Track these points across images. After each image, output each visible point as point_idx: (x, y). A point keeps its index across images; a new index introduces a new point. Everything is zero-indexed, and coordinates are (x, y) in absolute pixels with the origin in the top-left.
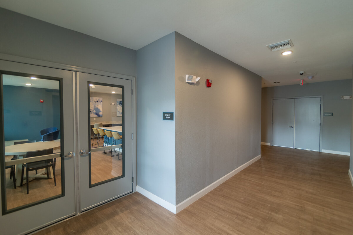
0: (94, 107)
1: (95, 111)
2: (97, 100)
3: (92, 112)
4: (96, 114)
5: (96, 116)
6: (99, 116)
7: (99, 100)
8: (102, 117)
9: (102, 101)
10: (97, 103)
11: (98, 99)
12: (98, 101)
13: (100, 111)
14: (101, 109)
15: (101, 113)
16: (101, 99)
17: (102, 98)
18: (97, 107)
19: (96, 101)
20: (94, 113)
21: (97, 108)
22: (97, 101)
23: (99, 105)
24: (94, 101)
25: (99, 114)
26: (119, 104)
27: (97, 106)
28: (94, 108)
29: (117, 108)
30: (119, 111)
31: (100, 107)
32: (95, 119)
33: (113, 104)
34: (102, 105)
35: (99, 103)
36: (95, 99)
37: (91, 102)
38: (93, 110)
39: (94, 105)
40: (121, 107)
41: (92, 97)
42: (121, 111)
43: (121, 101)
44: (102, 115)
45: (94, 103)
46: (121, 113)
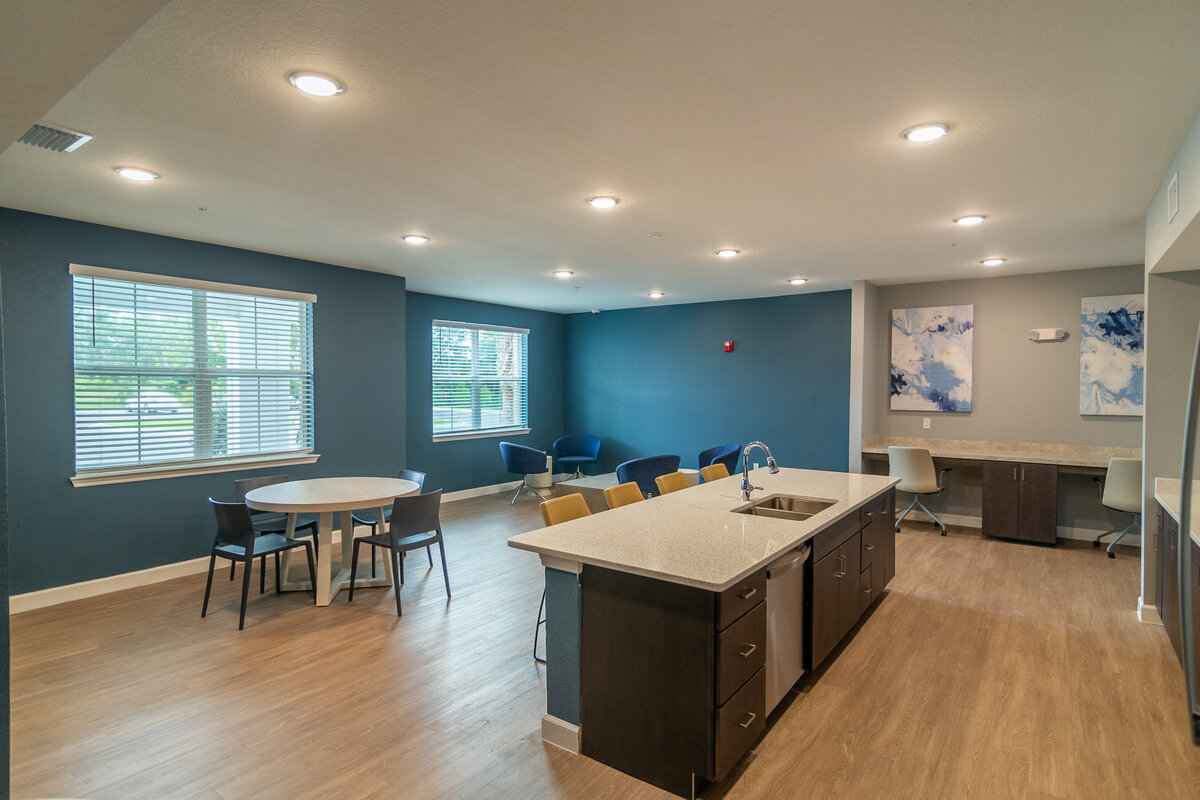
0: (922, 360)
1: (925, 384)
2: (942, 321)
3: (914, 386)
4: (934, 396)
5: (933, 406)
6: (948, 407)
7: (951, 320)
8: (967, 413)
9: (967, 326)
10: (939, 336)
11: (945, 313)
12: (948, 327)
13: (958, 382)
14: (963, 371)
15: (961, 394)
16: (965, 313)
17: (972, 306)
18: (937, 358)
19: (934, 326)
20: (920, 390)
21: (940, 365)
22: (941, 329)
23: (953, 349)
24: (923, 327)
25: (951, 398)
26: (1101, 332)
27: (942, 351)
28: (920, 365)
29: (1085, 358)
30: (1098, 383)
31: (957, 357)
32: (927, 422)
33: (1048, 333)
34: (969, 348)
35: (950, 335)
36: (929, 316)
37: (908, 335)
38: (917, 376)
39: (923, 348)
40: (1119, 351)
41: (913, 310)
42: (1119, 381)
43: (1122, 311)
44: (969, 400)
45: (921, 337)
46: (1119, 396)
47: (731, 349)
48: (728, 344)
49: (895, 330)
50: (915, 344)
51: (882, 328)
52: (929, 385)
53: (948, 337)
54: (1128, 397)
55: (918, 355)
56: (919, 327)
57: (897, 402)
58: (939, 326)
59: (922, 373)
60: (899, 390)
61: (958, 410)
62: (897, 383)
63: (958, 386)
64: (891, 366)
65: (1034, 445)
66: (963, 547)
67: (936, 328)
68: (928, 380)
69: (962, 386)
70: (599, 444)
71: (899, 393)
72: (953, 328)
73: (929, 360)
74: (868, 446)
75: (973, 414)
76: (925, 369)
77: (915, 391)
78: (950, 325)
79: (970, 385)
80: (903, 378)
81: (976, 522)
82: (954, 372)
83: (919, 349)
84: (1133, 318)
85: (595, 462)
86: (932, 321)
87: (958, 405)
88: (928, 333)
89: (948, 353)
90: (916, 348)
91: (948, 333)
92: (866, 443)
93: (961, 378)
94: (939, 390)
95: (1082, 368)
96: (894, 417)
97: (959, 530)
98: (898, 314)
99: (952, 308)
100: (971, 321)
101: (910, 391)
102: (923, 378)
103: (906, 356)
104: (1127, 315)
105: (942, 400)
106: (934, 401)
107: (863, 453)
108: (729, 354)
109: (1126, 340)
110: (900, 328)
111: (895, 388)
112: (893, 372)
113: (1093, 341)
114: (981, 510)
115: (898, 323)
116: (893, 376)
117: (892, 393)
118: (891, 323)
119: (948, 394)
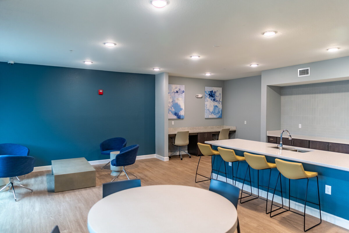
1: (173, 110)
2: (177, 89)
4: (176, 114)
5: (175, 117)
6: (179, 117)
7: (180, 89)
9: (183, 92)
10: (176, 94)
11: (178, 87)
12: (179, 92)
13: (181, 109)
14: (183, 106)
15: (182, 113)
16: (183, 88)
17: (184, 86)
18: (176, 101)
19: (175, 91)
21: (177, 104)
22: (177, 92)
23: (180, 99)
24: (173, 91)
25: (179, 114)
26: (209, 96)
27: (177, 99)
28: (172, 103)
29: (206, 103)
30: (208, 109)
31: (181, 101)
32: (173, 123)
33: (200, 96)
34: (184, 99)
36: (174, 87)
37: (169, 93)
38: (171, 107)
39: (173, 98)
40: (212, 101)
42: (212, 109)
43: (212, 91)
44: (184, 115)
45: (172, 94)
46: (212, 113)
48: (101, 91)
50: (170, 96)
52: (174, 110)
54: (213, 113)
55: (171, 100)
56: (171, 91)
59: (172, 106)
61: (181, 118)
65: (197, 127)
67: (176, 92)
68: (174, 109)
69: (182, 110)
73: (174, 102)
75: (184, 119)
77: (171, 112)
78: (179, 91)
79: (184, 110)
82: (180, 106)
84: (214, 93)
86: (175, 89)
87: (181, 116)
88: (174, 93)
89: (179, 100)
90: (171, 98)
91: (179, 94)
94: (177, 112)
95: (205, 106)
99: (180, 86)
100: (184, 90)
104: (213, 92)
107: (169, 135)
108: (99, 95)
109: (213, 99)
113: (208, 99)
119: (179, 113)
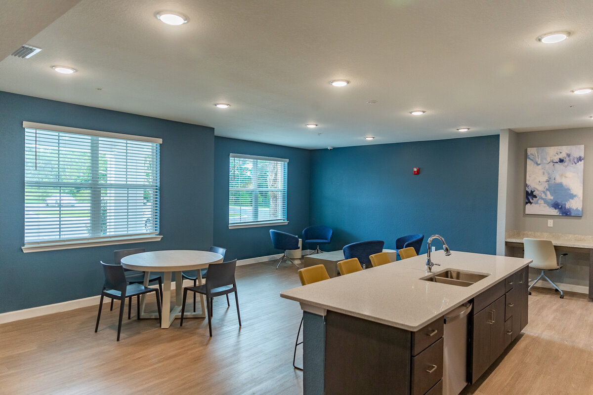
0: (547, 181)
1: (550, 197)
2: (561, 156)
3: (542, 199)
4: (556, 206)
5: (555, 212)
6: (566, 213)
7: (569, 155)
8: (579, 217)
9: (580, 159)
10: (559, 166)
11: (564, 150)
13: (572, 196)
14: (577, 189)
15: (574, 205)
16: (578, 151)
17: (582, 147)
18: (559, 180)
19: (556, 159)
20: (546, 201)
21: (561, 185)
22: (561, 161)
23: (569, 174)
24: (549, 160)
25: (567, 206)
27: (562, 176)
28: (546, 185)
31: (572, 179)
32: (550, 223)
34: (581, 174)
35: (568, 165)
36: (553, 152)
37: (538, 165)
38: (544, 192)
39: (549, 174)
41: (542, 148)
44: (580, 208)
45: (547, 166)
47: (418, 173)
48: (415, 170)
49: (529, 161)
50: (543, 170)
51: (520, 160)
52: (552, 198)
53: (566, 167)
55: (545, 178)
56: (546, 159)
57: (530, 209)
58: (560, 159)
59: (547, 190)
60: (531, 201)
61: (572, 215)
62: (530, 196)
63: (572, 199)
64: (526, 185)
66: (576, 307)
67: (558, 160)
68: (552, 195)
69: (575, 199)
70: (331, 232)
71: (531, 203)
72: (570, 160)
73: (552, 182)
74: (509, 237)
75: (582, 218)
76: (549, 187)
77: (542, 202)
78: (567, 159)
79: (581, 198)
80: (534, 193)
81: (584, 289)
82: (570, 190)
83: (546, 174)
85: (329, 243)
86: (555, 156)
87: (572, 211)
88: (552, 164)
89: (566, 177)
90: (544, 173)
91: (566, 164)
92: (508, 236)
93: (575, 194)
94: (559, 202)
96: (528, 219)
97: (572, 295)
98: (531, 151)
99: (569, 147)
100: (583, 155)
101: (539, 202)
102: (548, 193)
103: (536, 179)
105: (561, 208)
106: (556, 209)
107: (506, 242)
108: (416, 176)
110: (531, 160)
111: (528, 199)
112: (527, 189)
114: (588, 282)
115: (531, 157)
116: (527, 192)
117: (527, 203)
118: (526, 156)
119: (565, 204)
